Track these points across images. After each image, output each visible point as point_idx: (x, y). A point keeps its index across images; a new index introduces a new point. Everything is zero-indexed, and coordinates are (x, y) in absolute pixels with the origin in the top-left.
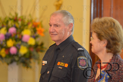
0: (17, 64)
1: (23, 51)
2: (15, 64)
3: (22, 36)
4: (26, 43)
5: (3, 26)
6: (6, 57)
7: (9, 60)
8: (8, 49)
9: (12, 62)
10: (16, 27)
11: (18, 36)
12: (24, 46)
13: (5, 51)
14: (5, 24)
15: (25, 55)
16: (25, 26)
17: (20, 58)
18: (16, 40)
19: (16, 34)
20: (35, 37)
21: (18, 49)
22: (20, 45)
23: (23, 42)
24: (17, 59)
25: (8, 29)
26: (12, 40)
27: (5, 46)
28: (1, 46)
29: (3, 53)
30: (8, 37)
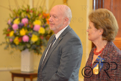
0: (29, 51)
1: (35, 39)
2: (27, 50)
3: (33, 26)
4: (37, 32)
5: (16, 17)
6: (19, 45)
7: (22, 47)
8: (21, 37)
9: (24, 49)
10: (28, 18)
11: (30, 26)
12: (35, 34)
13: (19, 39)
14: (18, 16)
15: (36, 43)
16: (36, 17)
17: (32, 45)
18: (28, 29)
19: (28, 24)
20: (45, 27)
21: (30, 38)
22: (31, 34)
23: (34, 31)
24: (29, 46)
25: (21, 20)
26: (25, 29)
27: (18, 34)
28: (15, 35)
29: (17, 41)
30: (21, 27)
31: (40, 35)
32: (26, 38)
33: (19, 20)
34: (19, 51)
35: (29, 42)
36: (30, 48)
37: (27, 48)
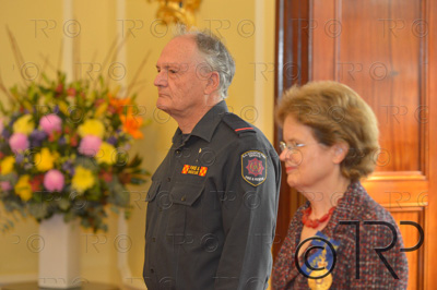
0: (66, 221)
1: (83, 181)
2: (58, 219)
3: (79, 139)
4: (92, 158)
5: (23, 112)
6: (32, 201)
7: (42, 209)
8: (38, 176)
9: (49, 215)
10: (61, 114)
11: (67, 139)
12: (86, 167)
13: (30, 182)
14: (28, 106)
15: (87, 193)
16: (87, 109)
17: (73, 202)
18: (62, 150)
19: (63, 134)
20: (116, 143)
21: (68, 177)
22: (72, 166)
23: (80, 155)
24: (64, 204)
25: (36, 121)
26: (51, 151)
27: (29, 167)
28: (19, 170)
29: (24, 188)
30: (37, 143)
31: (101, 170)
32: (54, 180)
33: (30, 121)
34: (31, 221)
35: (64, 193)
36: (67, 212)
37: (59, 210)
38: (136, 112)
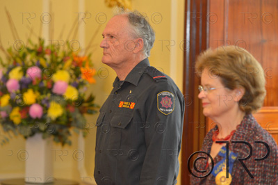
0: (44, 138)
1: (55, 111)
2: (38, 136)
3: (53, 83)
4: (61, 96)
5: (15, 65)
6: (21, 124)
7: (28, 130)
8: (25, 108)
9: (33, 134)
10: (41, 67)
11: (45, 83)
12: (58, 102)
13: (20, 112)
14: (19, 60)
15: (58, 119)
16: (58, 63)
17: (49, 125)
18: (41, 91)
19: (42, 80)
20: (77, 86)
21: (46, 109)
22: (48, 101)
23: (54, 94)
24: (42, 127)
25: (24, 71)
26: (34, 91)
27: (20, 101)
28: (13, 103)
29: (16, 115)
30: (24, 86)
31: (67, 104)
32: (36, 110)
33: (20, 71)
34: (21, 138)
35: (42, 119)
36: (45, 131)
37: (39, 130)
38: (91, 66)
